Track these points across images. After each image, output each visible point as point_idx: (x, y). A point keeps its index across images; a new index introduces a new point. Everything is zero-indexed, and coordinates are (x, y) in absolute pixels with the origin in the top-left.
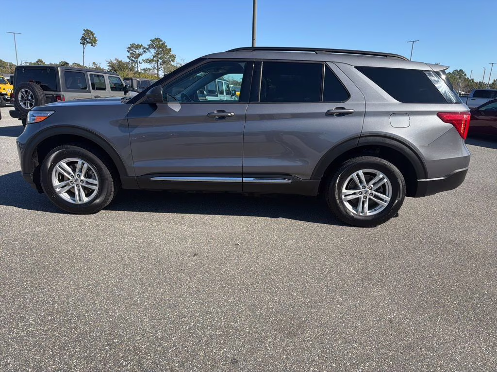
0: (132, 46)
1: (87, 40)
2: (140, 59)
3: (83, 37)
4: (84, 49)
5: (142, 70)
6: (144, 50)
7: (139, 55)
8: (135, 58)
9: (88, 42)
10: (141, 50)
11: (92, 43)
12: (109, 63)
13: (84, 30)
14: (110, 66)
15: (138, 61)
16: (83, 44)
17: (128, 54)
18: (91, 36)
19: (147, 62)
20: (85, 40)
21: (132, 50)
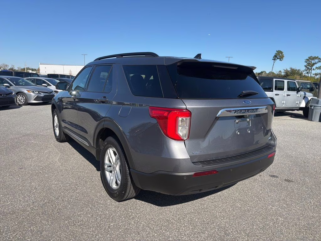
0: (310, 58)
1: (278, 57)
2: (314, 67)
3: (275, 55)
4: (274, 63)
5: (313, 74)
6: (319, 60)
7: (314, 64)
8: (310, 67)
9: (278, 58)
10: (316, 61)
11: (280, 59)
12: (285, 71)
13: (277, 51)
14: (285, 73)
15: (312, 69)
16: (274, 60)
17: (306, 64)
18: (281, 54)
19: (319, 69)
20: (276, 57)
21: (309, 61)
